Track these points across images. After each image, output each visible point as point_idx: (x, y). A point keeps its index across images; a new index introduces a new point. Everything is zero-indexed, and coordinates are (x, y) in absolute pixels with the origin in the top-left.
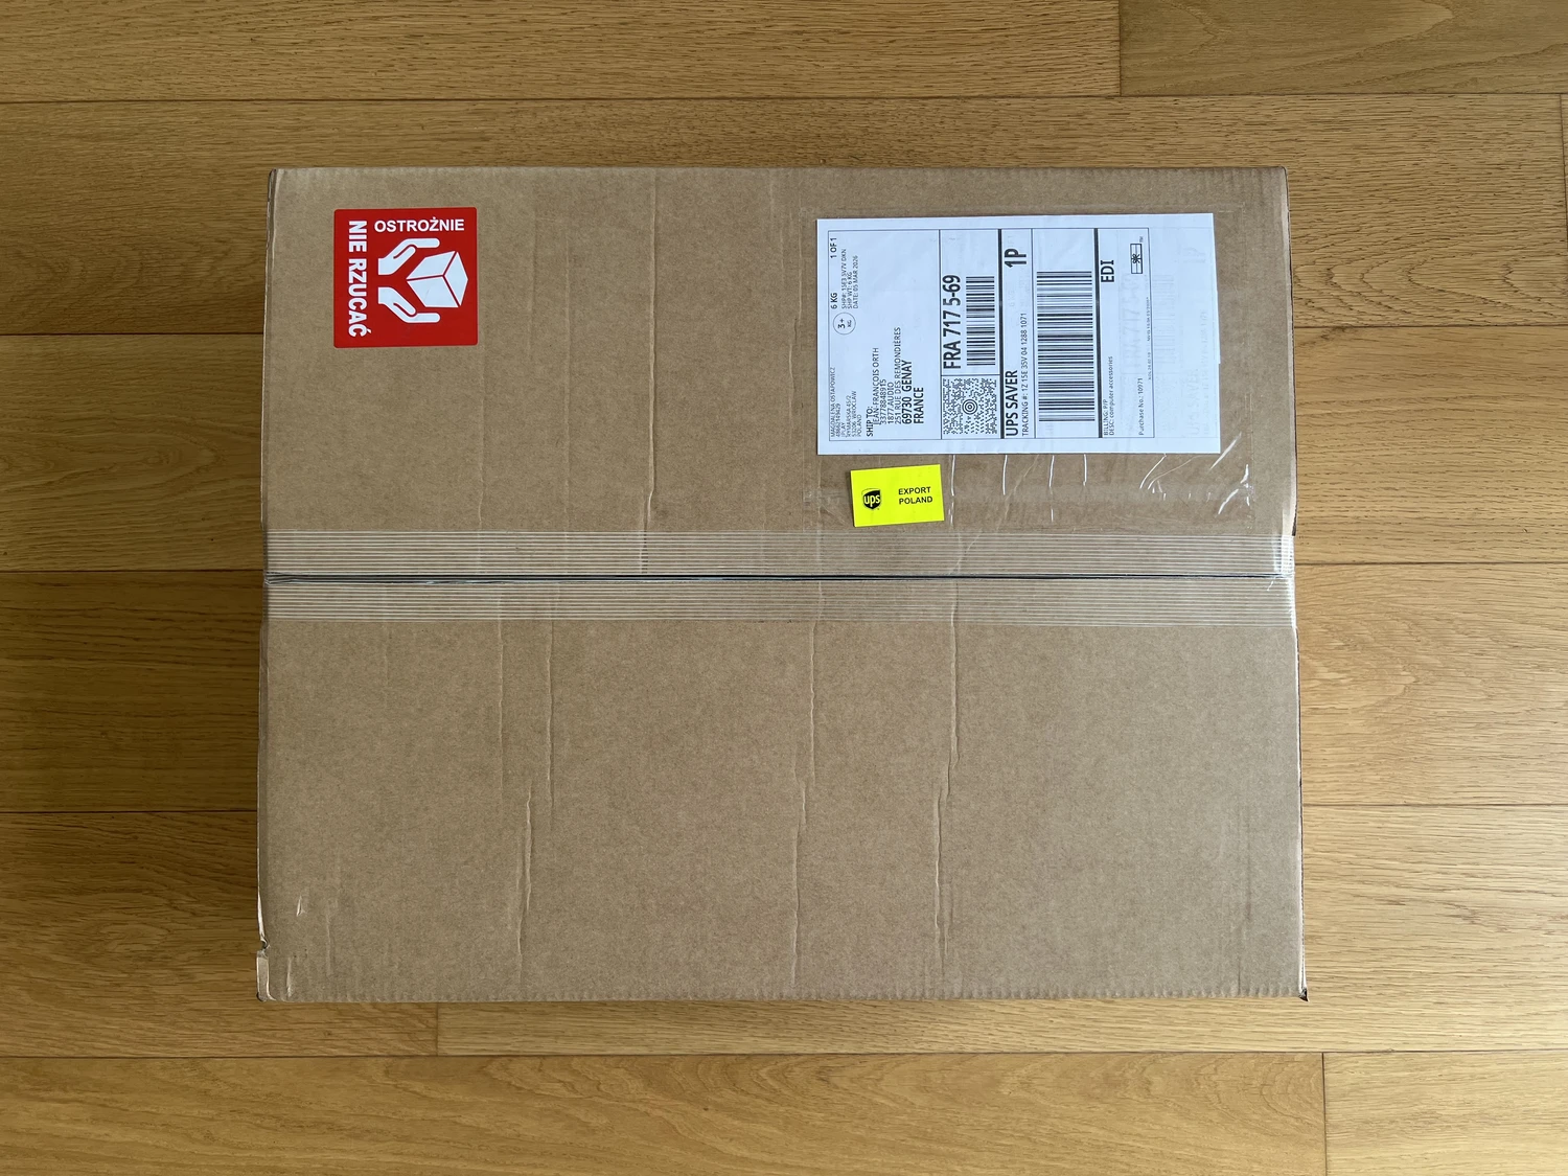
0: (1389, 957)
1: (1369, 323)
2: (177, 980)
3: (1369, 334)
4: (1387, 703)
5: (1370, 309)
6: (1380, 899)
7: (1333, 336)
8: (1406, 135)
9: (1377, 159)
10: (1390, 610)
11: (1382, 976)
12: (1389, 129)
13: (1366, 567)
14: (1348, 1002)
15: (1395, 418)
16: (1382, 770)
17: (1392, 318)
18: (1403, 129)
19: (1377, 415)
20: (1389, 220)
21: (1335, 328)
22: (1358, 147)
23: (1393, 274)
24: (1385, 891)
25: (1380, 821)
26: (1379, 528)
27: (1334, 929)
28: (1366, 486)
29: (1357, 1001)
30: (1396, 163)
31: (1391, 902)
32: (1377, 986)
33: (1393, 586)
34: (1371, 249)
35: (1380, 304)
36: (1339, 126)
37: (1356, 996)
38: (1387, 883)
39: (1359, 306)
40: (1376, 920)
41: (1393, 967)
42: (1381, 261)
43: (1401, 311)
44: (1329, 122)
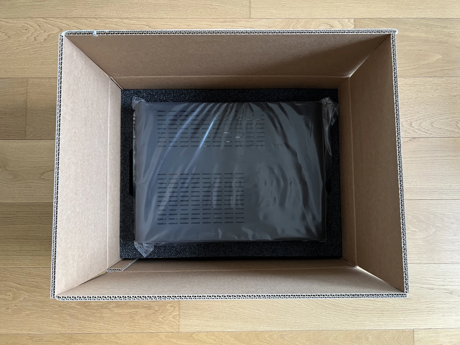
0: (430, 304)
1: (422, 137)
2: (109, 312)
3: (422, 139)
4: (428, 236)
5: (422, 133)
6: (427, 288)
7: (412, 140)
8: (430, 88)
9: (423, 94)
10: (429, 212)
11: (428, 309)
12: (426, 86)
13: (422, 200)
14: (419, 316)
15: (428, 161)
16: (428, 254)
17: (428, 135)
18: (430, 86)
19: (425, 161)
20: (426, 110)
21: (413, 138)
22: (418, 91)
23: (428, 124)
24: (428, 286)
25: (427, 268)
26: (425, 190)
27: (416, 296)
28: (421, 179)
29: (422, 316)
30: (428, 95)
31: (430, 289)
32: (427, 311)
33: (429, 206)
34: (422, 117)
35: (424, 132)
36: (413, 85)
37: (422, 314)
38: (429, 284)
39: (419, 132)
40: (427, 294)
41: (431, 306)
42: (424, 121)
43: (430, 134)
44: (410, 84)
